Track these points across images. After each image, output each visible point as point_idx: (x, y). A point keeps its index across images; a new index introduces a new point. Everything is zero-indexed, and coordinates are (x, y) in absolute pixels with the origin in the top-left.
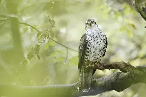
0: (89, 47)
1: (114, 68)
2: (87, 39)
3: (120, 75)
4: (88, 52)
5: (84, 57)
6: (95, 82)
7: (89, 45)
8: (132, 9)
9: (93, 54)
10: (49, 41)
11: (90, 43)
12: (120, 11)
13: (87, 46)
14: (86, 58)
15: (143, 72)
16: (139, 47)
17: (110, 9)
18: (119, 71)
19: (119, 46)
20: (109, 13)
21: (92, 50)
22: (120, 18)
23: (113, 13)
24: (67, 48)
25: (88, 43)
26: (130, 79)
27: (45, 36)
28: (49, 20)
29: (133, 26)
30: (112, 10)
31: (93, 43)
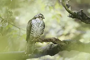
0: (33, 28)
1: (48, 41)
2: (32, 23)
3: (52, 46)
6: (37, 50)
7: (33, 27)
8: (60, 5)
12: (52, 6)
13: (32, 28)
14: (31, 35)
16: (64, 28)
18: (52, 43)
19: (51, 28)
20: (46, 7)
21: (35, 30)
22: (52, 11)
23: (48, 7)
26: (58, 48)
27: (6, 21)
28: (9, 11)
29: (60, 15)
30: (47, 6)
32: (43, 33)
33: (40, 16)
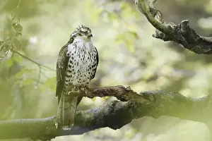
0: (71, 64)
1: (107, 95)
2: (68, 52)
3: (117, 105)
4: (70, 72)
5: (64, 79)
6: (80, 114)
7: (71, 62)
8: (134, 10)
9: (77, 74)
10: (12, 56)
11: (73, 58)
12: (116, 11)
13: (69, 63)
14: (67, 81)
15: (150, 100)
16: (143, 64)
17: (101, 9)
18: (115, 99)
19: (114, 64)
20: (101, 15)
21: (76, 68)
22: (116, 23)
23: (105, 15)
24: (39, 65)
25: (71, 59)
26: (131, 111)
27: (7, 47)
28: (14, 25)
29: (135, 35)
30: (105, 11)
31: (77, 58)
32: (94, 76)
33: (83, 30)
